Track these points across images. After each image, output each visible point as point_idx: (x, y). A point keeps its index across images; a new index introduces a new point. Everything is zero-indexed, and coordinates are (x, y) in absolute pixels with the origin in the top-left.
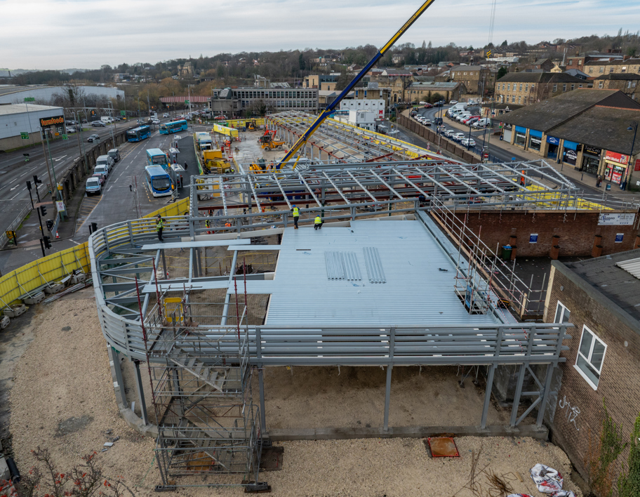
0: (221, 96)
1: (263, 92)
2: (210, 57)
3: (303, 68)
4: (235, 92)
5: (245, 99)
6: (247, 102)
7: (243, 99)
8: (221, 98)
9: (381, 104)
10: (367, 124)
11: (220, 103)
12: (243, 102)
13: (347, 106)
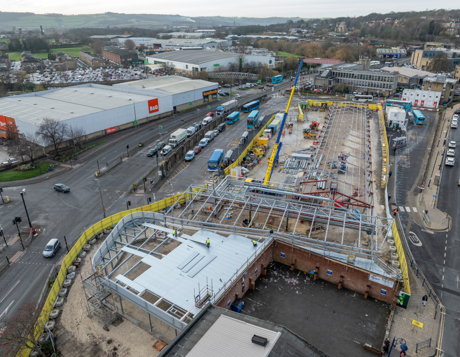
0: (322, 75)
1: (353, 74)
2: (364, 16)
3: (430, 33)
4: (334, 73)
5: (340, 78)
6: (341, 80)
7: (338, 78)
8: (321, 77)
9: (437, 97)
10: (399, 122)
11: (320, 81)
12: (338, 79)
13: (407, 95)
